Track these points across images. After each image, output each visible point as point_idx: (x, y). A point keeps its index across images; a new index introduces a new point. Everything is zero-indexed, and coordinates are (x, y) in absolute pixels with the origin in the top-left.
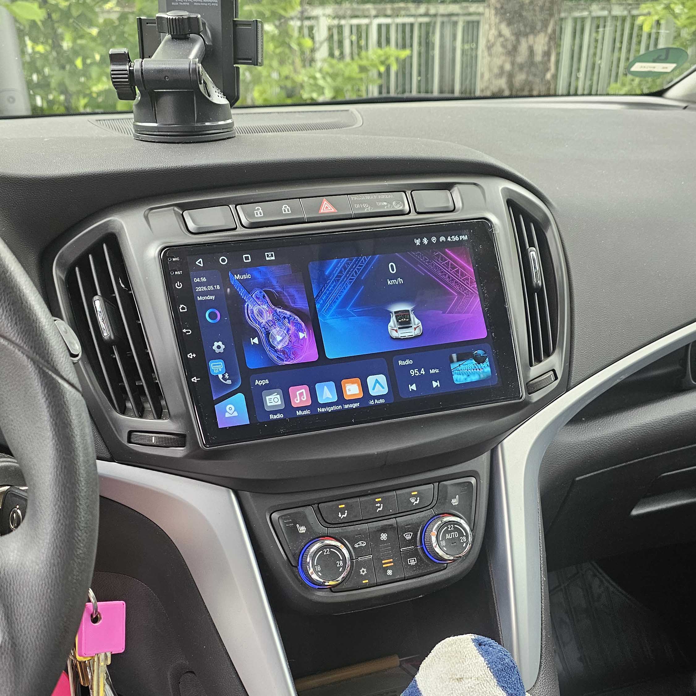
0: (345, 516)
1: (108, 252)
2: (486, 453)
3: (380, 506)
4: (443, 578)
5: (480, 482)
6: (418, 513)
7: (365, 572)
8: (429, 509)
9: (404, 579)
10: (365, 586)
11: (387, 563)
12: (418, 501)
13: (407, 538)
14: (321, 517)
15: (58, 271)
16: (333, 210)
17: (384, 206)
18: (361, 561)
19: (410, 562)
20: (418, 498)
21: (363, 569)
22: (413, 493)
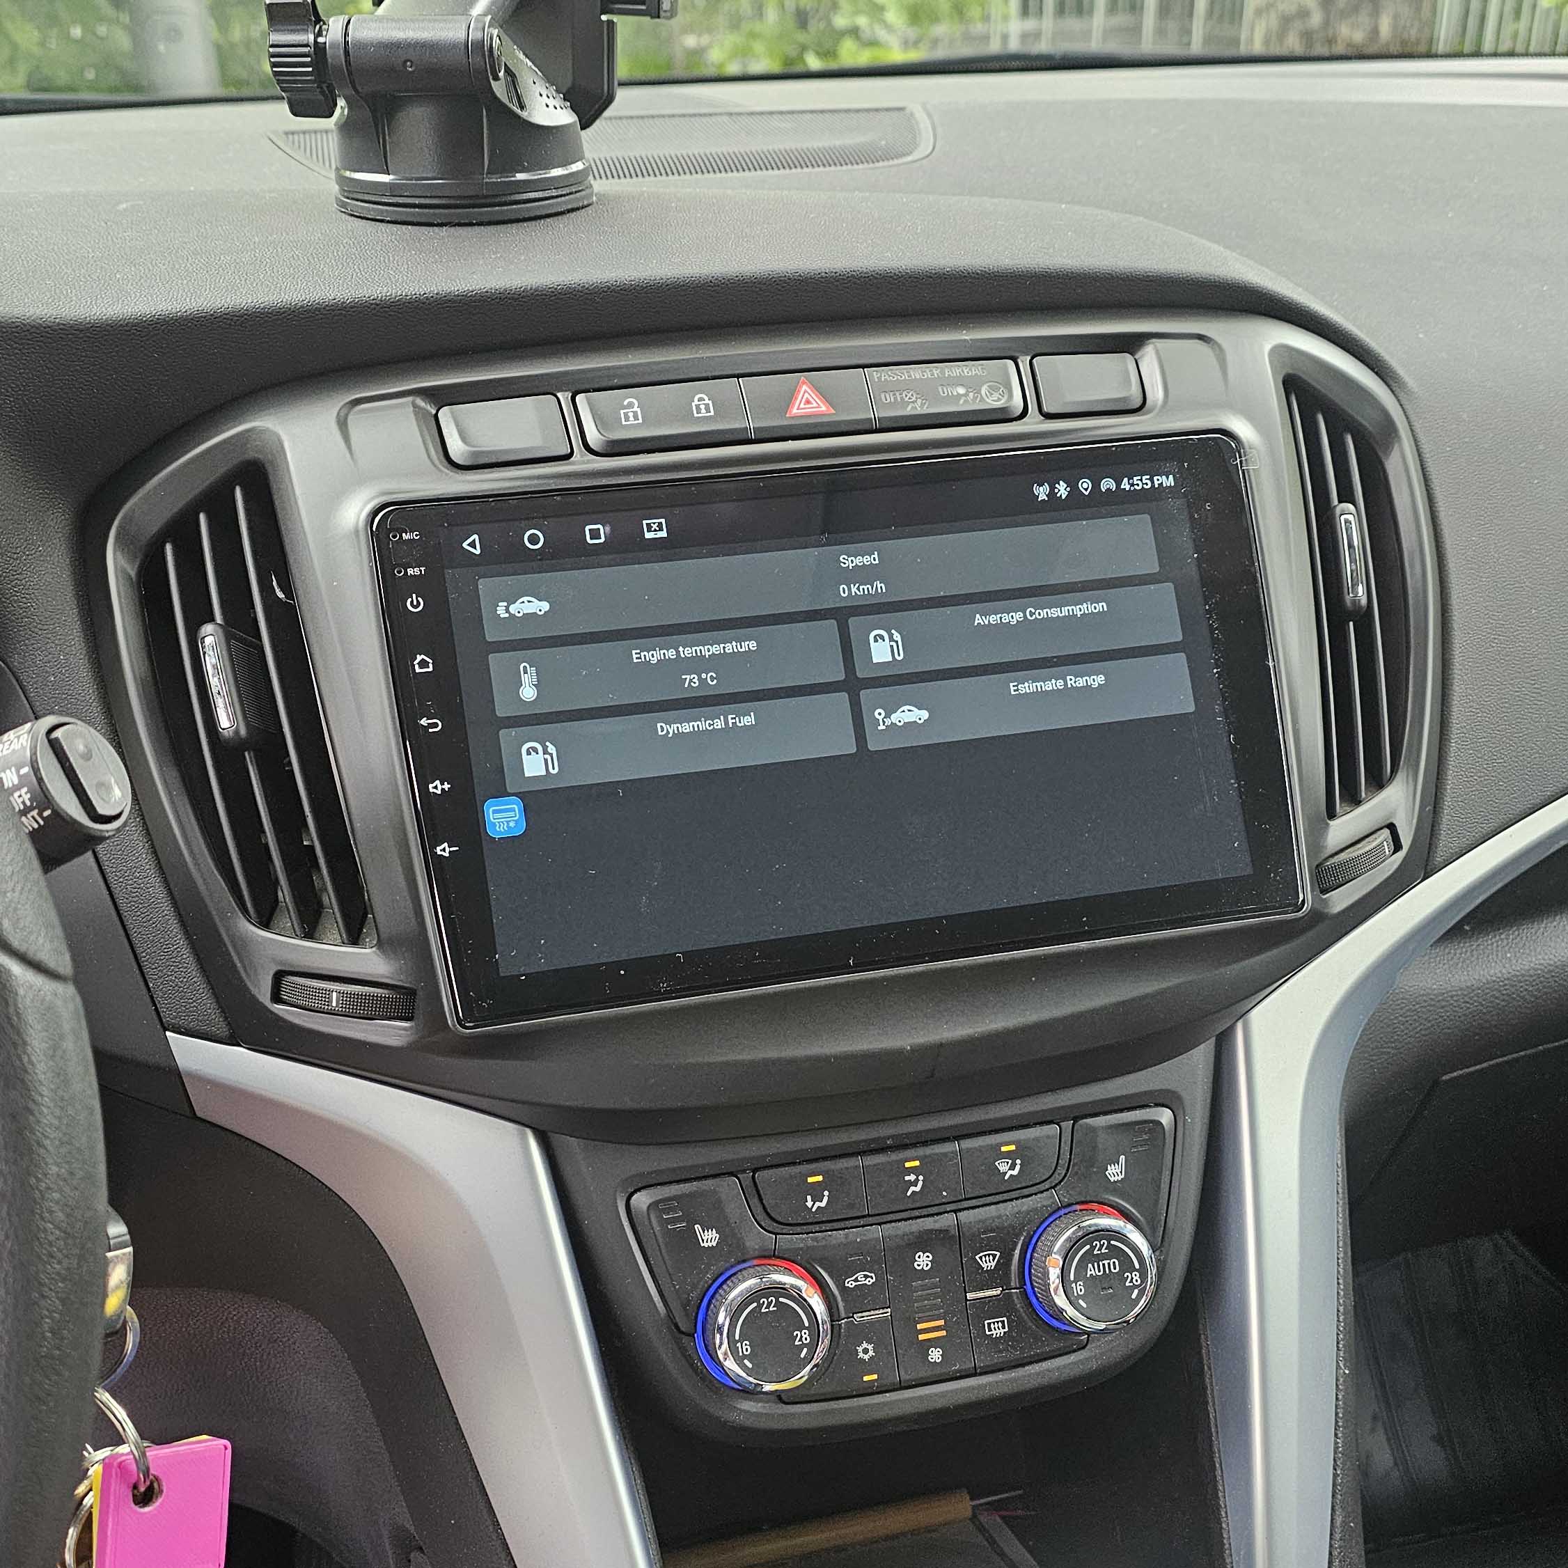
0: (823, 1204)
1: (247, 510)
2: (1202, 1046)
3: (917, 1180)
4: (1076, 1371)
5: (1185, 1120)
6: (1017, 1199)
7: (871, 1353)
8: (1047, 1190)
9: (974, 1373)
10: (870, 1391)
11: (930, 1329)
12: (1018, 1167)
13: (985, 1265)
14: (759, 1205)
15: (118, 553)
16: (823, 408)
17: (959, 396)
18: (862, 1324)
19: (990, 1330)
20: (1018, 1162)
21: (865, 1345)
22: (1004, 1149)
